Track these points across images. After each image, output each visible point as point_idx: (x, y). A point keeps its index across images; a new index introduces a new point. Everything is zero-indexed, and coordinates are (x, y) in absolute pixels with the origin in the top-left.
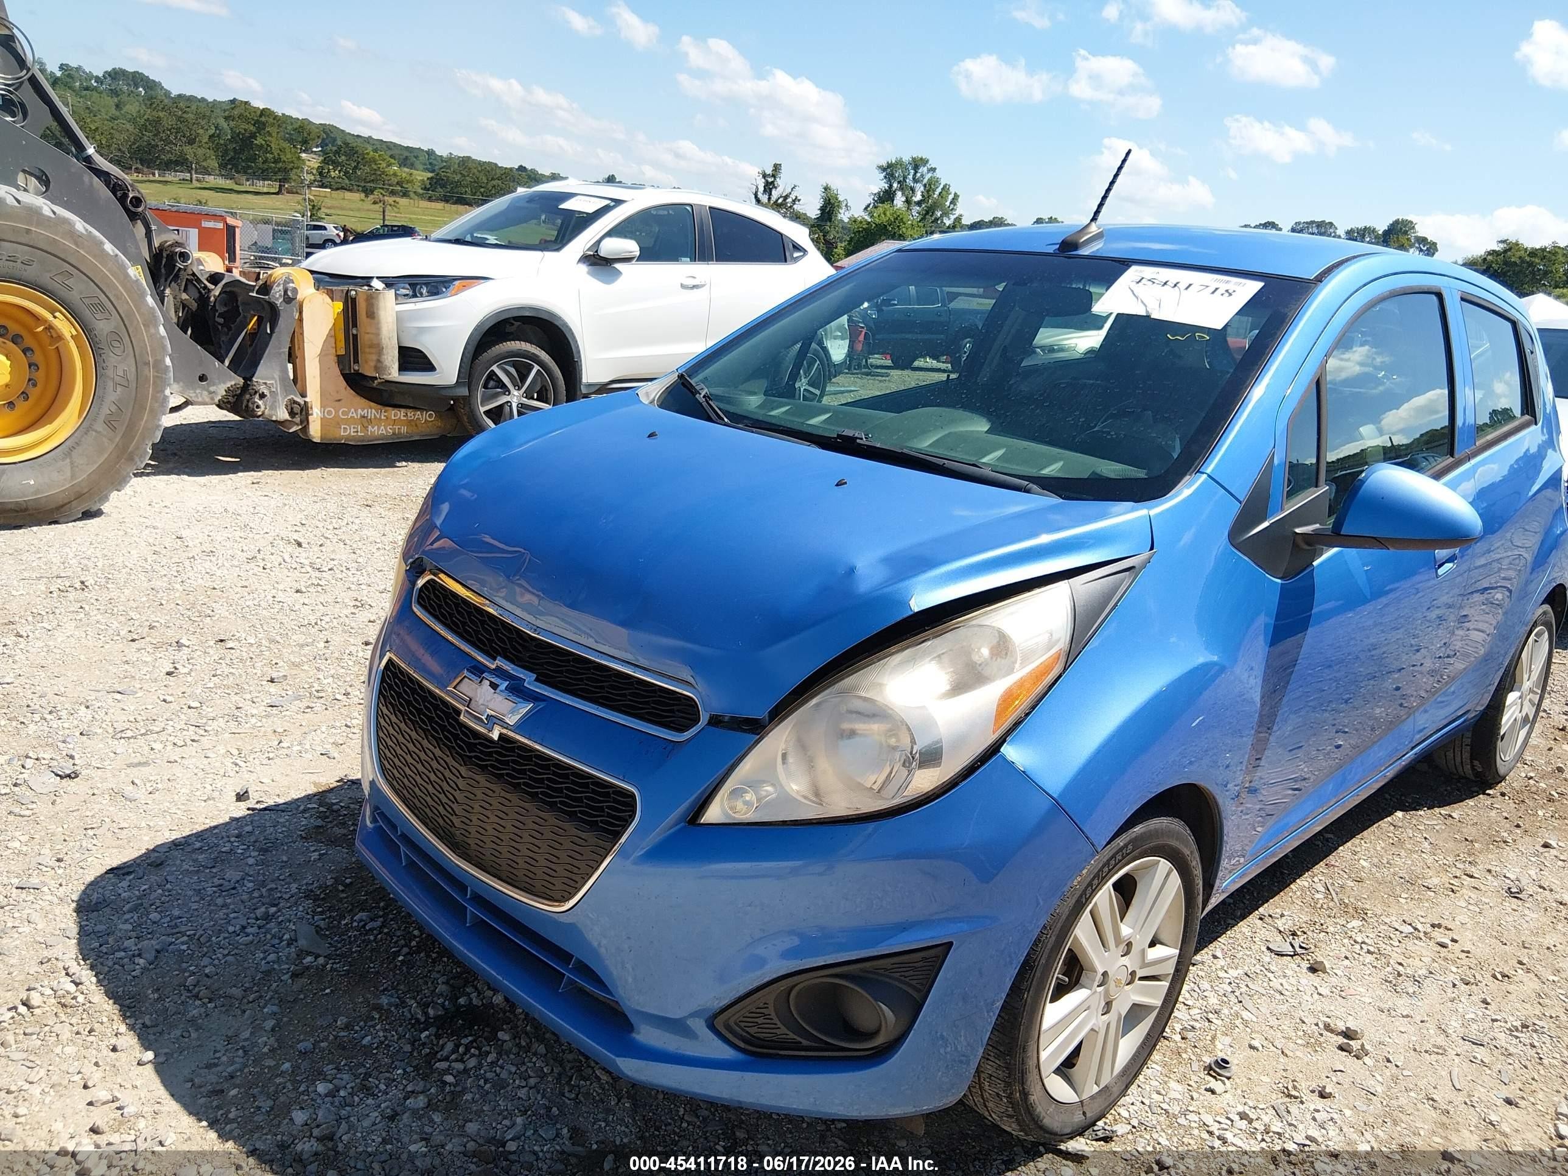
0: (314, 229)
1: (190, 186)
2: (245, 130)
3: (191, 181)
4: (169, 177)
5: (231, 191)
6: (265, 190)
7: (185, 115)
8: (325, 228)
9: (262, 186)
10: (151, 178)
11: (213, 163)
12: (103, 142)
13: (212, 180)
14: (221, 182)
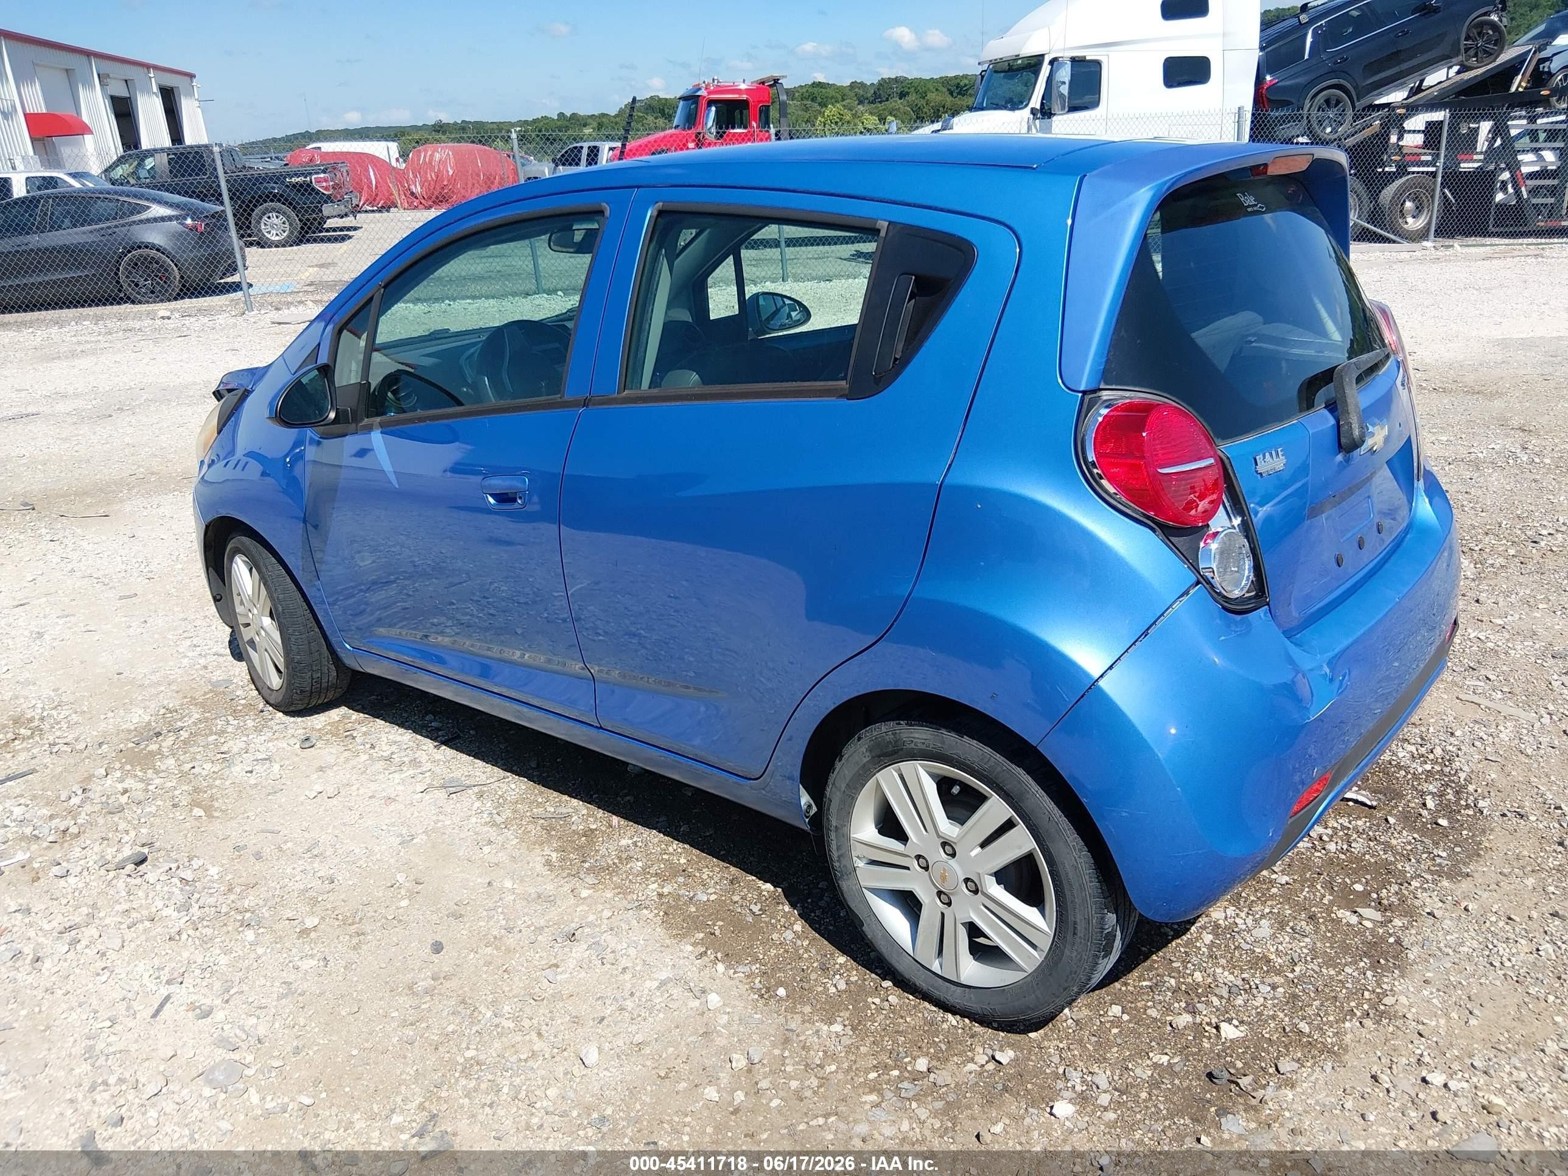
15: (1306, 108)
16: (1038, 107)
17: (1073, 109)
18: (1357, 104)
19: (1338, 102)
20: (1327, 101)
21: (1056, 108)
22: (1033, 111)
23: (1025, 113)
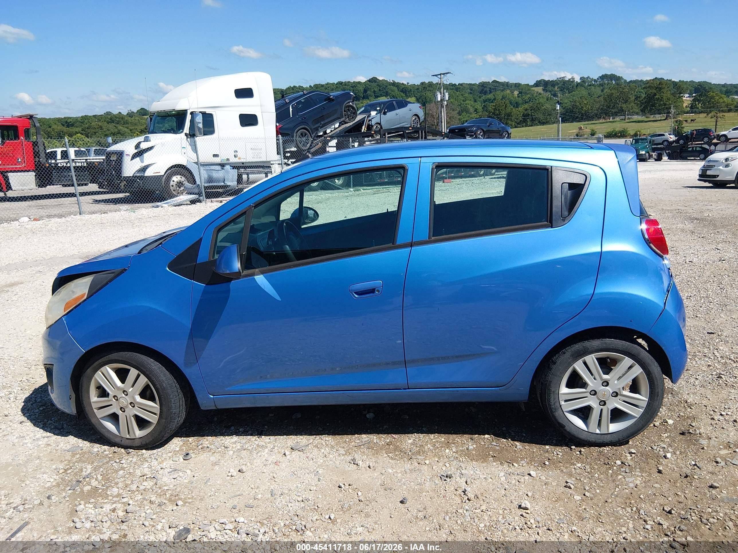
0: (658, 136)
1: (625, 122)
2: (651, 92)
3: (625, 119)
4: (617, 119)
5: (642, 121)
6: (660, 119)
7: (624, 91)
8: (664, 135)
9: (658, 117)
10: (608, 120)
11: (637, 109)
12: (589, 108)
13: (636, 118)
14: (640, 118)
15: (295, 136)
16: (188, 133)
17: (204, 135)
18: (312, 135)
19: (305, 135)
20: (302, 134)
21: (197, 132)
22: (186, 134)
23: (183, 135)
